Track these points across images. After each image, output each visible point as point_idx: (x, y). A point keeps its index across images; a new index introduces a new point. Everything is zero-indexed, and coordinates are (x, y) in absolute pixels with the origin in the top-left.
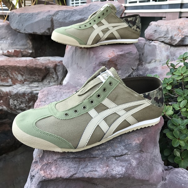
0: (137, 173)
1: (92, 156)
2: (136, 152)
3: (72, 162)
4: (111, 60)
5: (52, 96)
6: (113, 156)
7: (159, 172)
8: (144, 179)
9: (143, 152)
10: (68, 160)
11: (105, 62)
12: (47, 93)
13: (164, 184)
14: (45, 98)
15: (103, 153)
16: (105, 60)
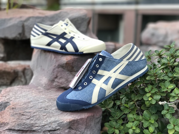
1: (32, 130)
2: (66, 128)
3: (16, 132)
4: (68, 63)
5: (13, 93)
6: (48, 131)
9: (72, 129)
10: (14, 131)
11: (63, 64)
12: (9, 90)
14: (7, 94)
15: (41, 129)
16: (63, 63)
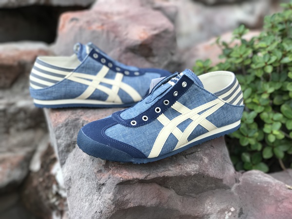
0: (210, 170)
2: (206, 147)
4: (144, 43)
7: (231, 173)
8: (218, 177)
9: (214, 147)
13: (239, 186)
16: (134, 44)
